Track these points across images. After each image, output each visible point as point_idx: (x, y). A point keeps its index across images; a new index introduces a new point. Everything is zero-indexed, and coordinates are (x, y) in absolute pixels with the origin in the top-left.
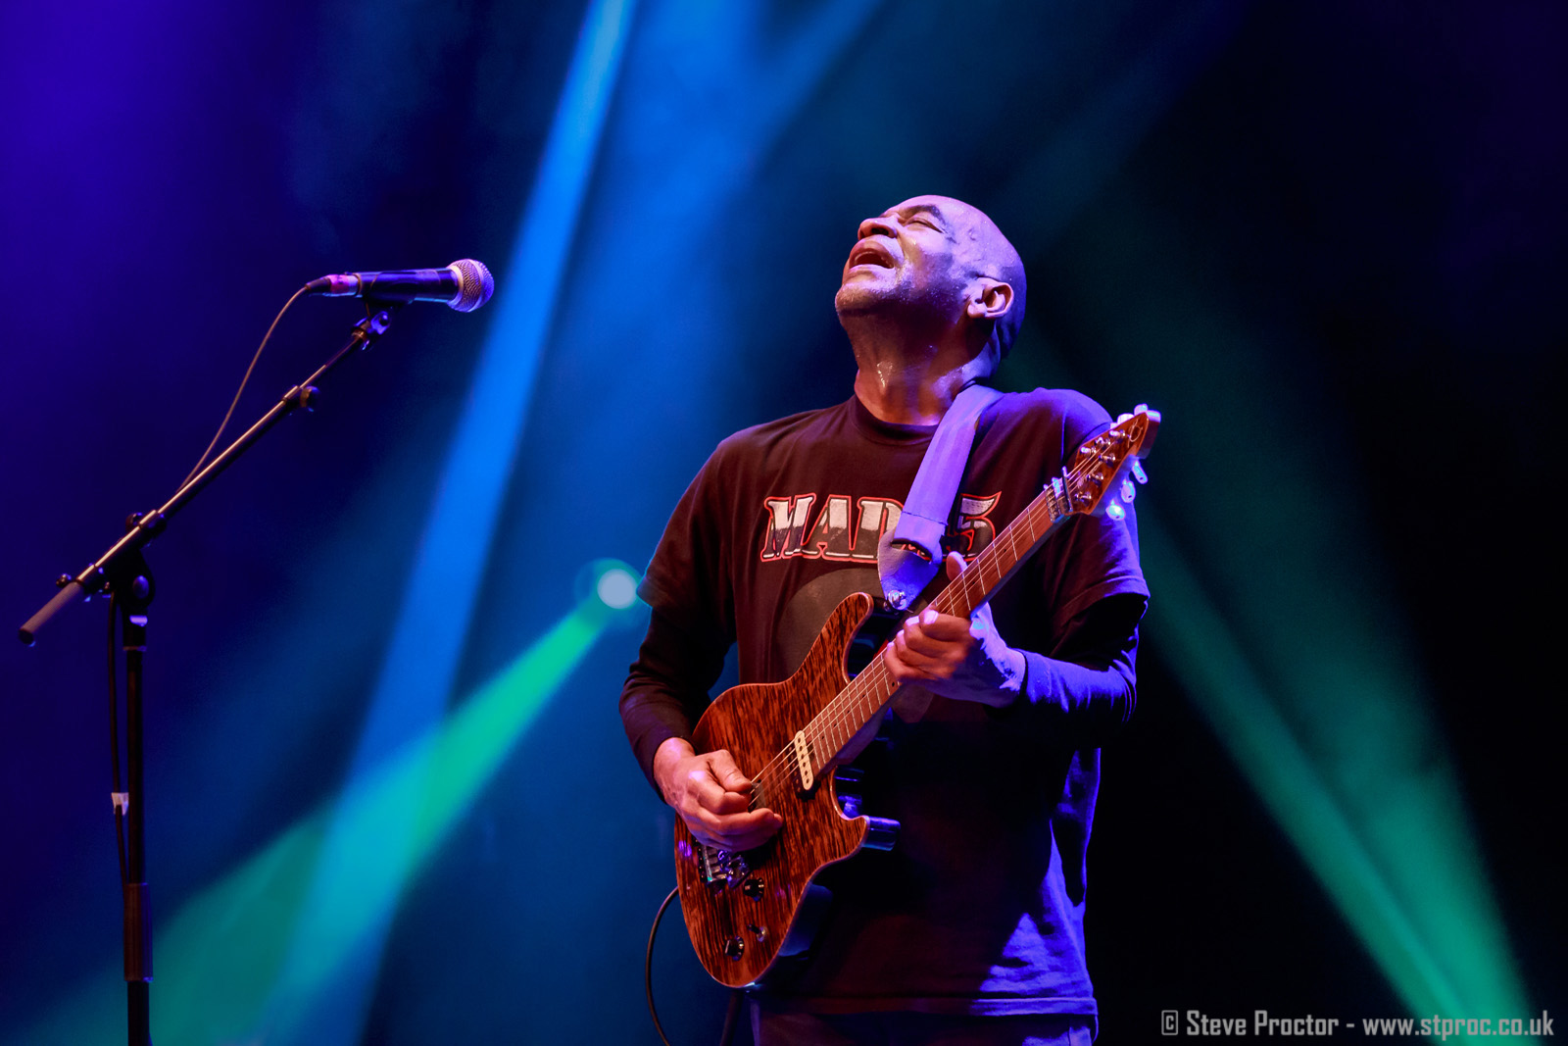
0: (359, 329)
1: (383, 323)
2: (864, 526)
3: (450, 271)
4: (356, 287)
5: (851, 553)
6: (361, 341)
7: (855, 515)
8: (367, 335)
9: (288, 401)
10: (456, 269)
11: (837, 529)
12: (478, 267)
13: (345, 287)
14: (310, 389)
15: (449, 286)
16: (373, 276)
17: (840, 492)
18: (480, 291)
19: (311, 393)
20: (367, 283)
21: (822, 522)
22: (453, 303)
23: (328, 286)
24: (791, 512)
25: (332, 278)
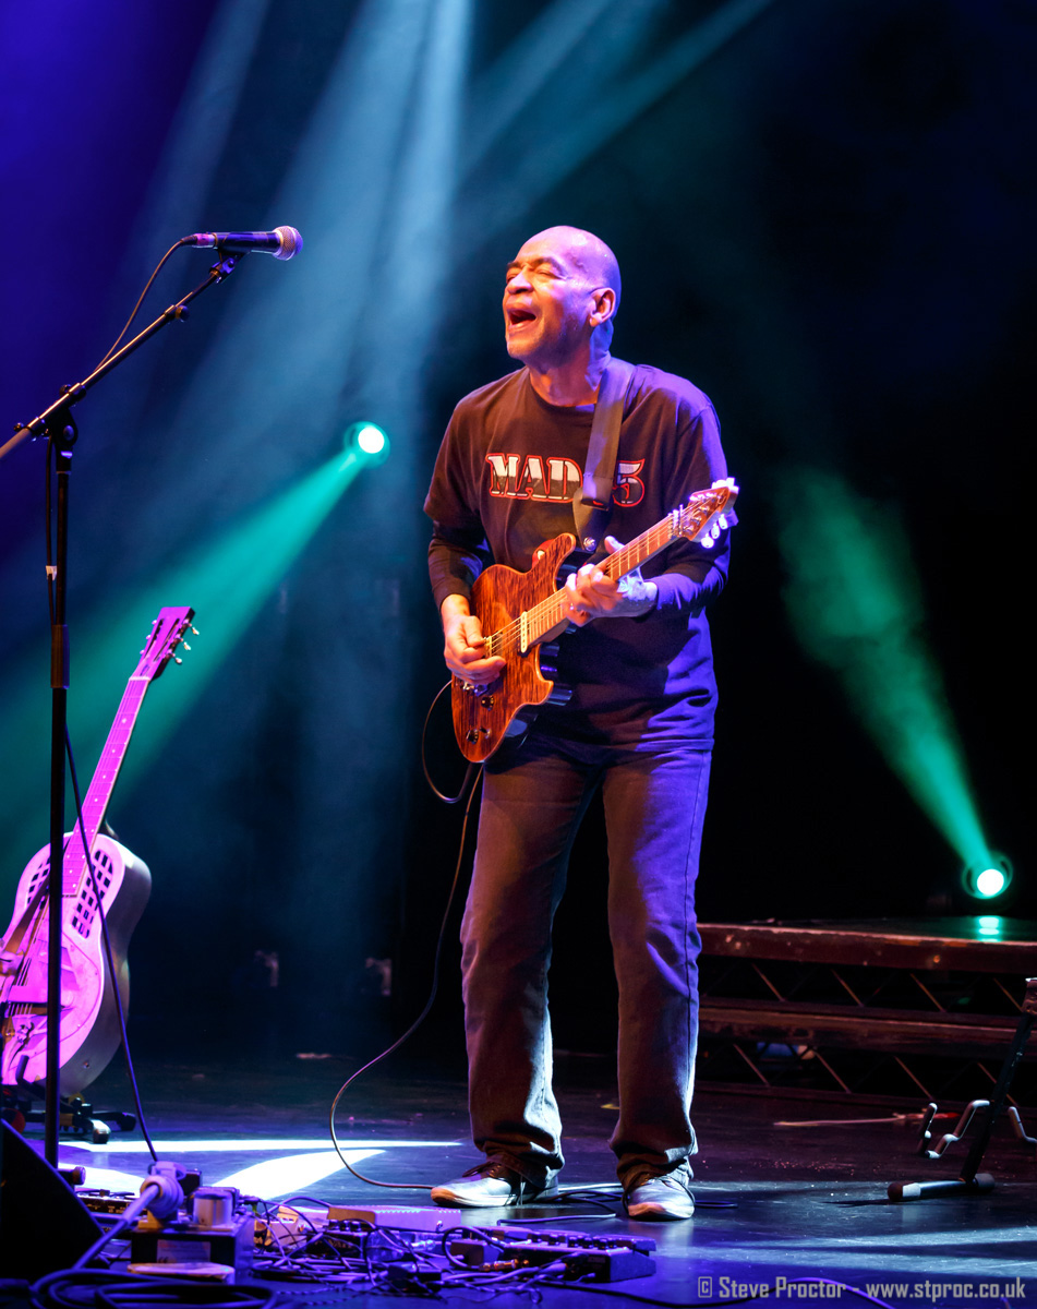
0: (215, 269)
1: (231, 266)
2: (553, 477)
3: (274, 234)
4: (214, 242)
5: (548, 495)
6: (216, 277)
7: (546, 470)
8: (220, 274)
9: (168, 315)
10: (279, 232)
11: (536, 479)
12: (293, 231)
13: (206, 242)
14: (182, 307)
15: (273, 243)
16: (226, 235)
17: (534, 454)
18: (294, 247)
19: (183, 311)
20: (221, 240)
21: (526, 474)
22: (277, 254)
23: (195, 241)
24: (506, 464)
25: (198, 236)
